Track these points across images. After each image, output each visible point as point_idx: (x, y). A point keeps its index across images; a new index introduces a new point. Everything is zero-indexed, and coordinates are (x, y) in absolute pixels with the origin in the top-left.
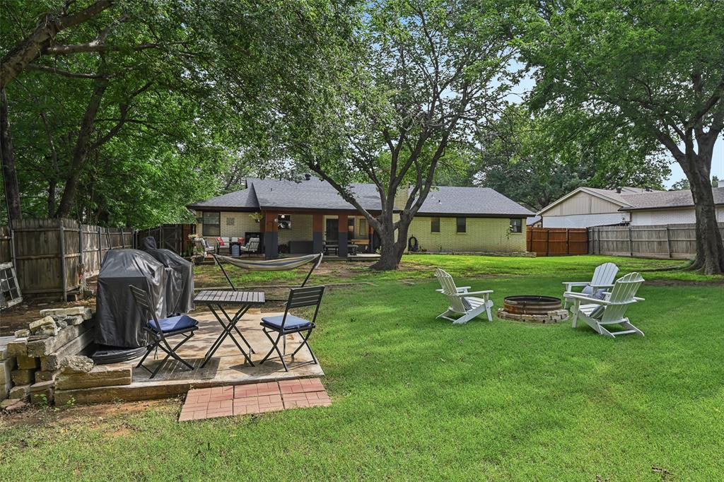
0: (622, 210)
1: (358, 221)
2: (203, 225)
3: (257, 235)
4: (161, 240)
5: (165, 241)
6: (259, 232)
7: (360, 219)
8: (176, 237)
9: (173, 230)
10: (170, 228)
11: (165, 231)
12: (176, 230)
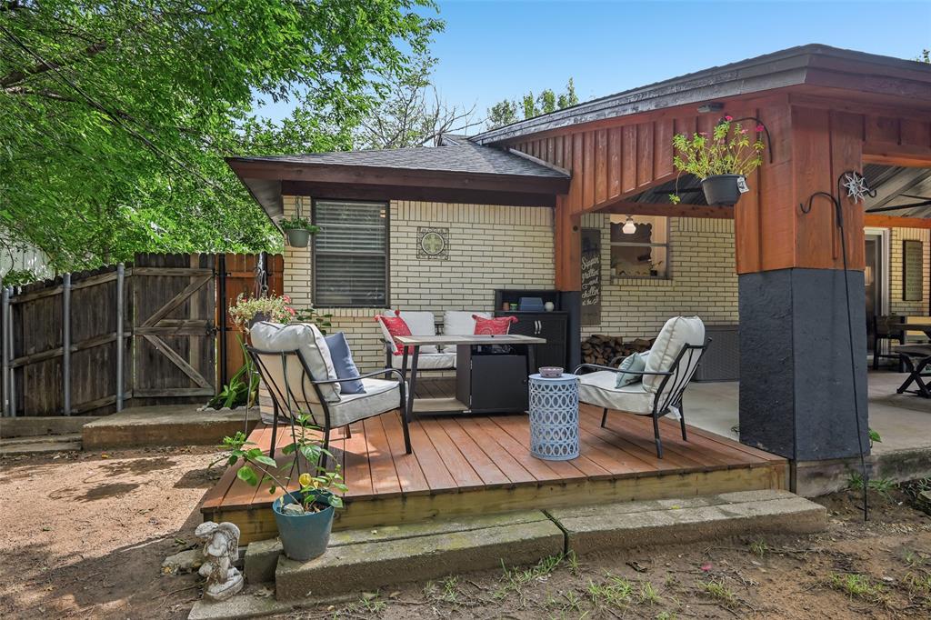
1: (898, 247)
2: (316, 259)
3: (544, 303)
4: (125, 330)
5: (144, 327)
6: (551, 288)
7: (904, 242)
8: (194, 313)
9: (180, 284)
10: (165, 271)
11: (144, 285)
12: (192, 280)
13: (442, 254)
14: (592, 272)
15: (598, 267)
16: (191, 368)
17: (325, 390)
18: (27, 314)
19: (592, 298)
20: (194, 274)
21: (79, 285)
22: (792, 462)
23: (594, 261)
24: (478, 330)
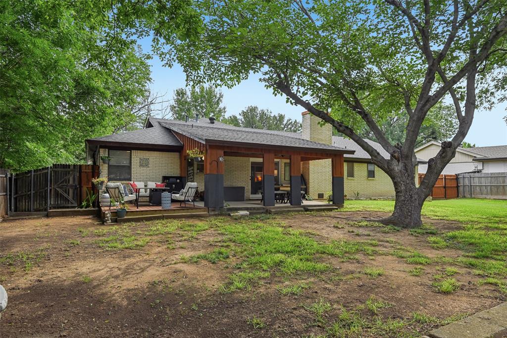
0: (476, 160)
1: (283, 165)
2: (109, 166)
3: (177, 180)
4: (50, 187)
5: (56, 186)
6: (179, 175)
7: (285, 163)
8: (71, 182)
9: (67, 173)
10: (63, 170)
11: (56, 174)
12: (71, 172)
13: (147, 165)
14: (191, 171)
15: (193, 170)
16: (70, 198)
17: (122, 195)
18: (19, 182)
19: (191, 179)
20: (72, 171)
21: (35, 173)
22: (208, 208)
23: (192, 168)
24: (156, 186)
